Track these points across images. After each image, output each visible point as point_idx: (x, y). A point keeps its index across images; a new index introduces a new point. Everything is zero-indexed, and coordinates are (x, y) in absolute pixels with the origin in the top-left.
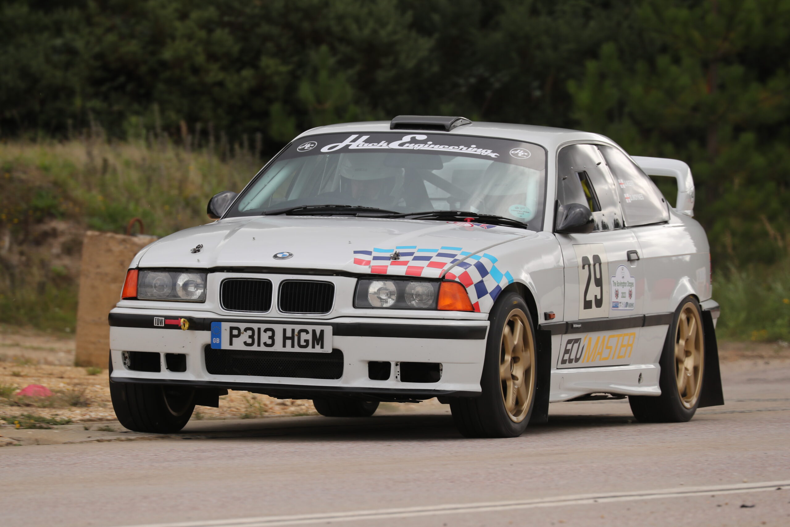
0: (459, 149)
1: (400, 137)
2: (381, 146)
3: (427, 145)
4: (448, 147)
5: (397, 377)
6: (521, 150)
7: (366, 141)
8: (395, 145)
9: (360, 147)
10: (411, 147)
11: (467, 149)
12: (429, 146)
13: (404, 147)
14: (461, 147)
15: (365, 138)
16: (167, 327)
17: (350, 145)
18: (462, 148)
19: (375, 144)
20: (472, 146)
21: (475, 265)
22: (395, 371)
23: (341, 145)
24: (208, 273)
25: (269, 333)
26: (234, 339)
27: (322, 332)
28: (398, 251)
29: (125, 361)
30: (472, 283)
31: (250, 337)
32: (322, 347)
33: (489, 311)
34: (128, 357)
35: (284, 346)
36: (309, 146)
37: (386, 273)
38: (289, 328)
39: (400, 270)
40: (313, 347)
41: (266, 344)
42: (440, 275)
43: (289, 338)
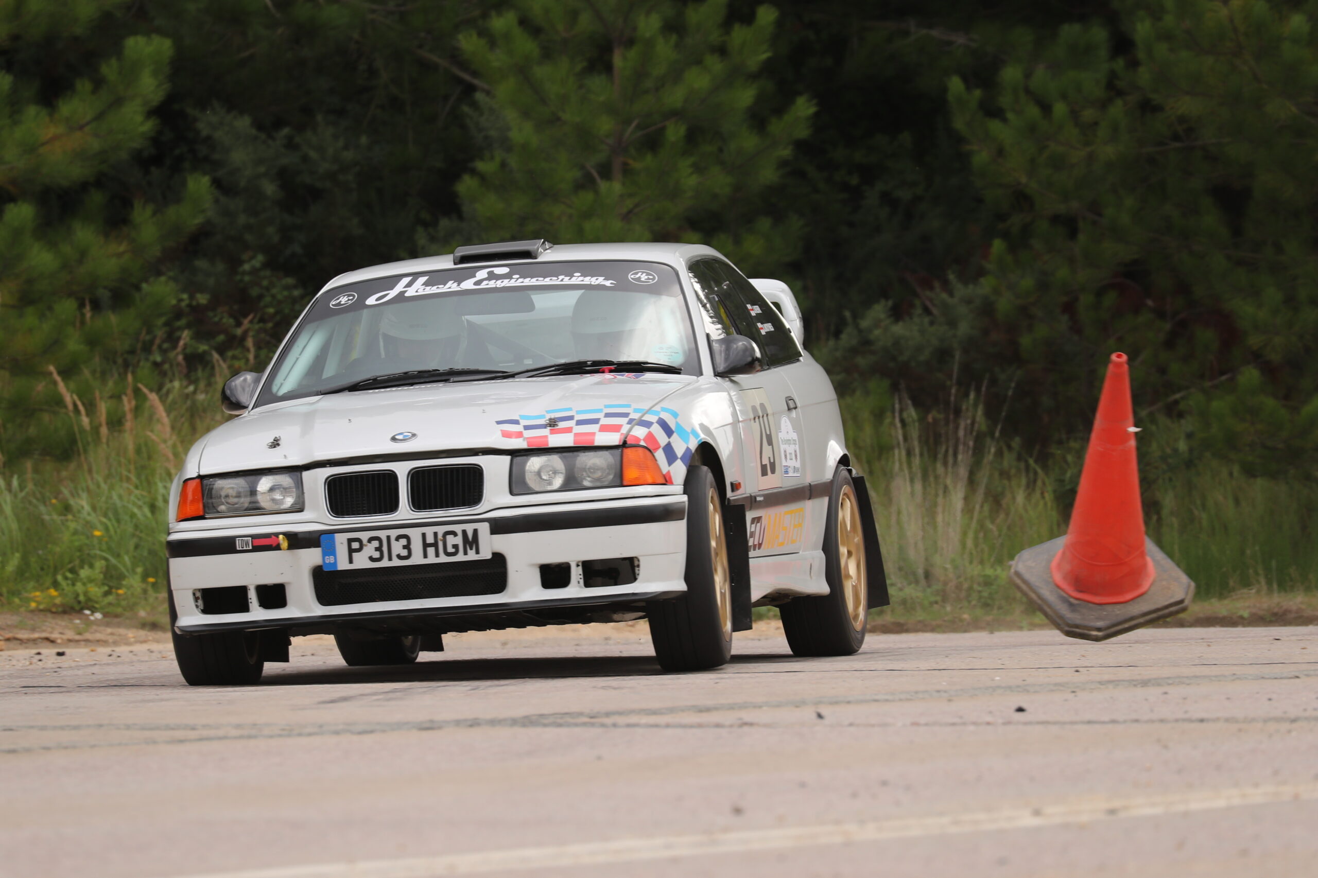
0: (559, 280)
1: (471, 273)
2: (450, 288)
3: (513, 281)
4: (542, 279)
5: (579, 582)
6: (643, 273)
7: (426, 284)
8: (468, 284)
9: (421, 293)
10: (492, 284)
11: (570, 279)
12: (516, 281)
13: (483, 285)
14: (561, 277)
15: (423, 279)
16: (256, 549)
17: (406, 291)
18: (563, 279)
19: (440, 286)
20: (575, 274)
21: (657, 422)
22: (576, 574)
23: (392, 294)
24: (302, 471)
25: (404, 542)
26: (355, 555)
27: (475, 532)
28: (553, 416)
29: (197, 604)
30: (659, 447)
31: (377, 549)
32: (477, 552)
33: (682, 483)
34: (200, 597)
35: (425, 556)
36: (346, 299)
37: (548, 445)
38: (429, 531)
39: (566, 440)
40: (466, 553)
41: (400, 557)
42: (620, 441)
43: (430, 545)
